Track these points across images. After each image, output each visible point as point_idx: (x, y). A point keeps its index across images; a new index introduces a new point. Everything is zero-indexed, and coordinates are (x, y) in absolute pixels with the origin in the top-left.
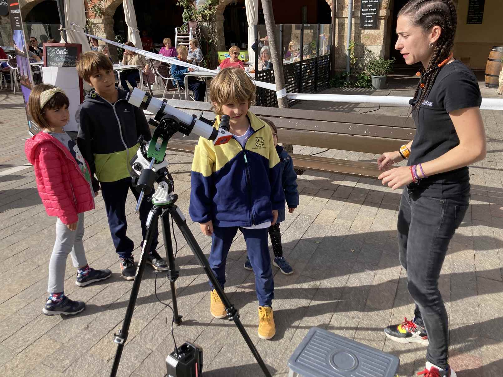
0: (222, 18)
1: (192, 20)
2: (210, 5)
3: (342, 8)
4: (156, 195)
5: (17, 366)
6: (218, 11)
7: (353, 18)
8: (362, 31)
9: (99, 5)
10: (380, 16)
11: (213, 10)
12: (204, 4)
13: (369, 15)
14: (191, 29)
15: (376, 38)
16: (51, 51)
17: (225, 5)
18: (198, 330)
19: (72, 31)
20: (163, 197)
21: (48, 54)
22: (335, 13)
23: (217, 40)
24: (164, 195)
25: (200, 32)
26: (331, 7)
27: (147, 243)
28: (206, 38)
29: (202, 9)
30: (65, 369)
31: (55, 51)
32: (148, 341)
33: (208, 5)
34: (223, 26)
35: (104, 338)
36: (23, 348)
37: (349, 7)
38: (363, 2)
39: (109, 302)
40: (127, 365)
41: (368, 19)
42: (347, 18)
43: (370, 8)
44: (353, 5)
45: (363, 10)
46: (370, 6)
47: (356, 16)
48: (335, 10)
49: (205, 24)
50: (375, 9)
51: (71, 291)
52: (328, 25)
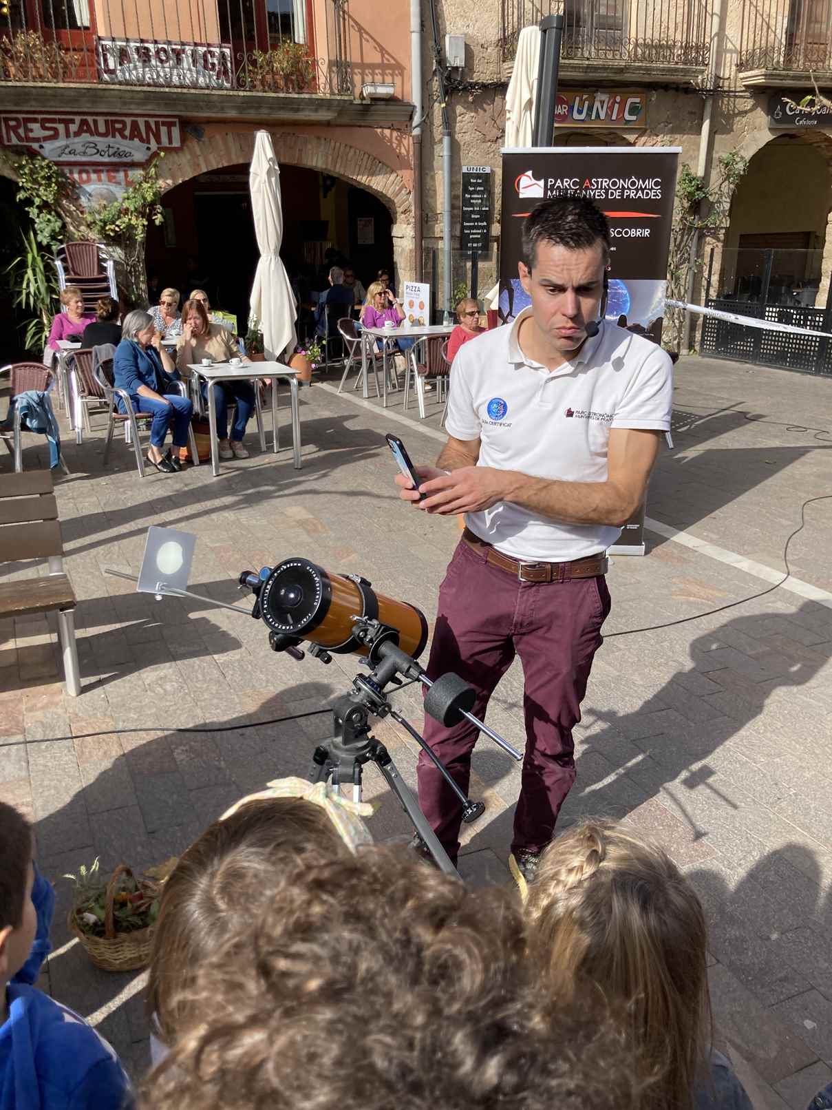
3: (427, 218)
10: (492, 235)
13: (476, 234)
37: (446, 218)
38: (465, 209)
41: (474, 240)
42: (442, 238)
43: (477, 220)
45: (465, 224)
46: (476, 217)
47: (453, 234)
50: (485, 224)
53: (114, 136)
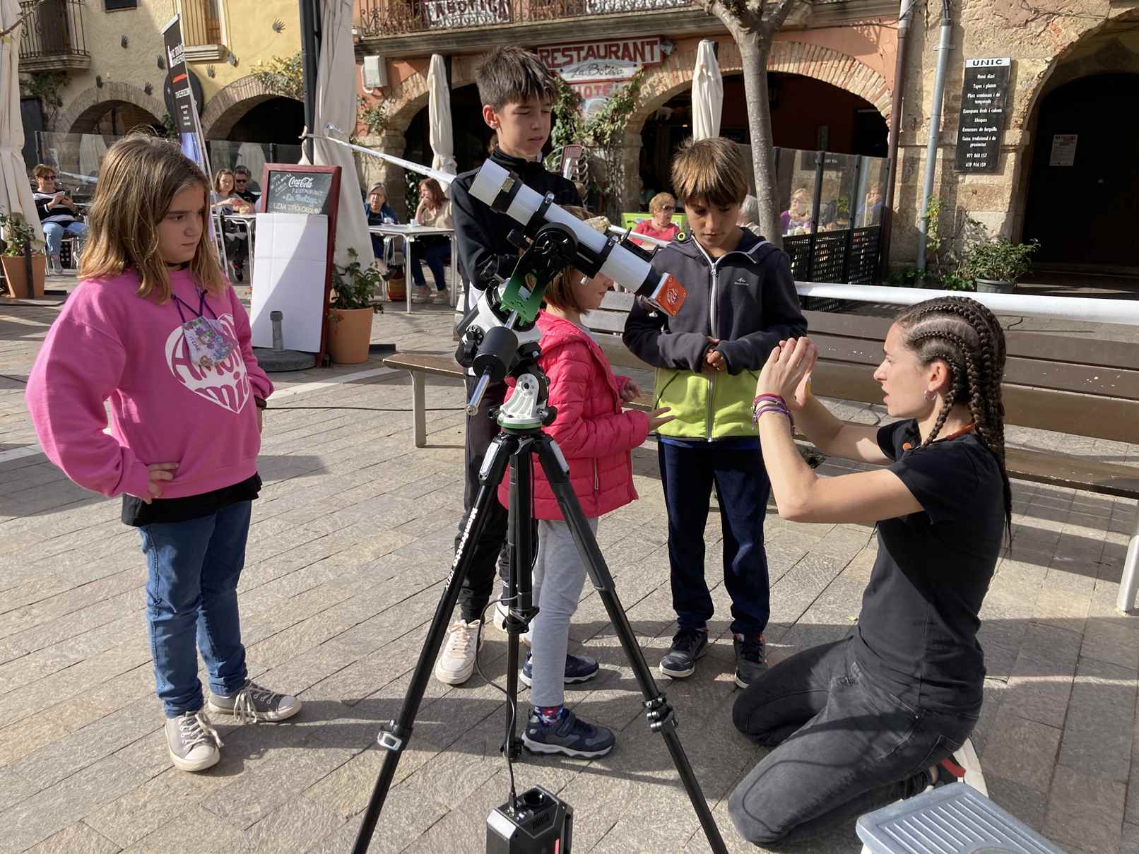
0: (638, 141)
1: (571, 143)
2: (615, 110)
3: (915, 124)
4: (507, 407)
5: (145, 805)
6: (631, 126)
7: (939, 146)
8: (960, 178)
9: (379, 108)
10: (1006, 143)
11: (619, 123)
12: (600, 109)
13: (980, 142)
14: (568, 161)
15: (992, 193)
16: (279, 180)
17: (647, 112)
18: (558, 777)
19: (326, 140)
20: (522, 413)
21: (272, 187)
22: (897, 136)
23: (623, 188)
24: (528, 406)
25: (588, 170)
26: (889, 123)
27: (478, 515)
28: (599, 182)
29: (596, 120)
30: (251, 823)
31: (287, 181)
32: (440, 789)
33: (609, 112)
34: (637, 159)
35: (342, 769)
36: (163, 767)
37: (932, 122)
38: (965, 111)
39: (356, 694)
40: (390, 833)
41: (976, 150)
42: (926, 147)
43: (983, 125)
44: (942, 119)
45: (964, 130)
46: (982, 121)
47: (947, 141)
48: (898, 128)
49: (600, 154)
50: (995, 129)
51: (274, 662)
52: (878, 161)
53: (610, 58)
